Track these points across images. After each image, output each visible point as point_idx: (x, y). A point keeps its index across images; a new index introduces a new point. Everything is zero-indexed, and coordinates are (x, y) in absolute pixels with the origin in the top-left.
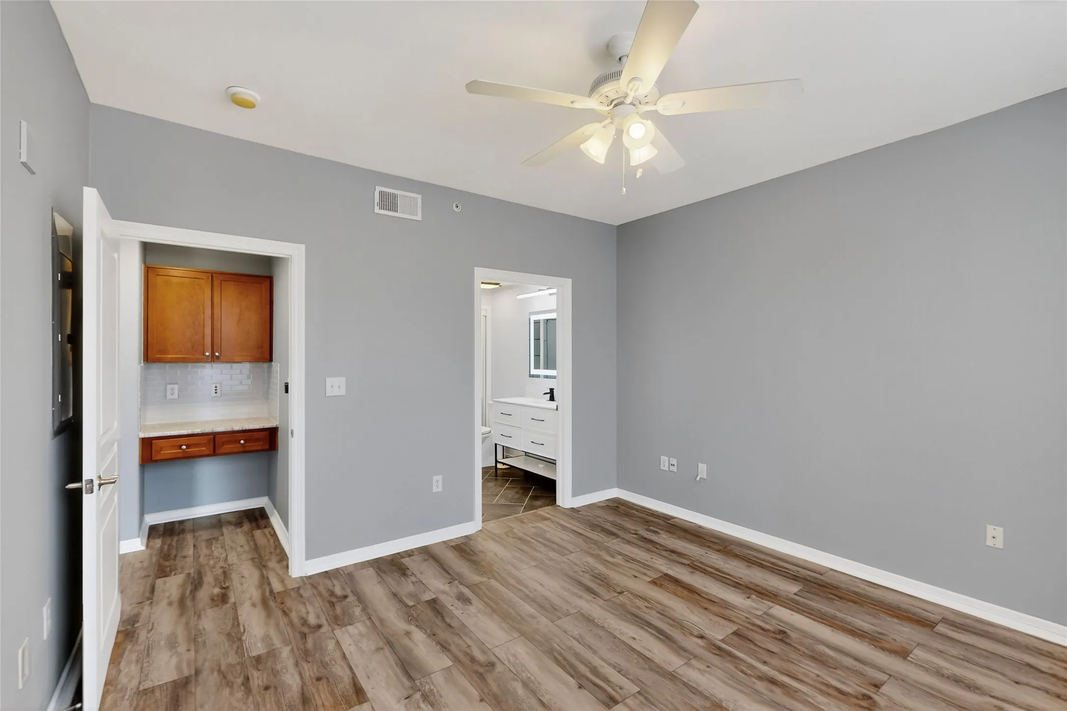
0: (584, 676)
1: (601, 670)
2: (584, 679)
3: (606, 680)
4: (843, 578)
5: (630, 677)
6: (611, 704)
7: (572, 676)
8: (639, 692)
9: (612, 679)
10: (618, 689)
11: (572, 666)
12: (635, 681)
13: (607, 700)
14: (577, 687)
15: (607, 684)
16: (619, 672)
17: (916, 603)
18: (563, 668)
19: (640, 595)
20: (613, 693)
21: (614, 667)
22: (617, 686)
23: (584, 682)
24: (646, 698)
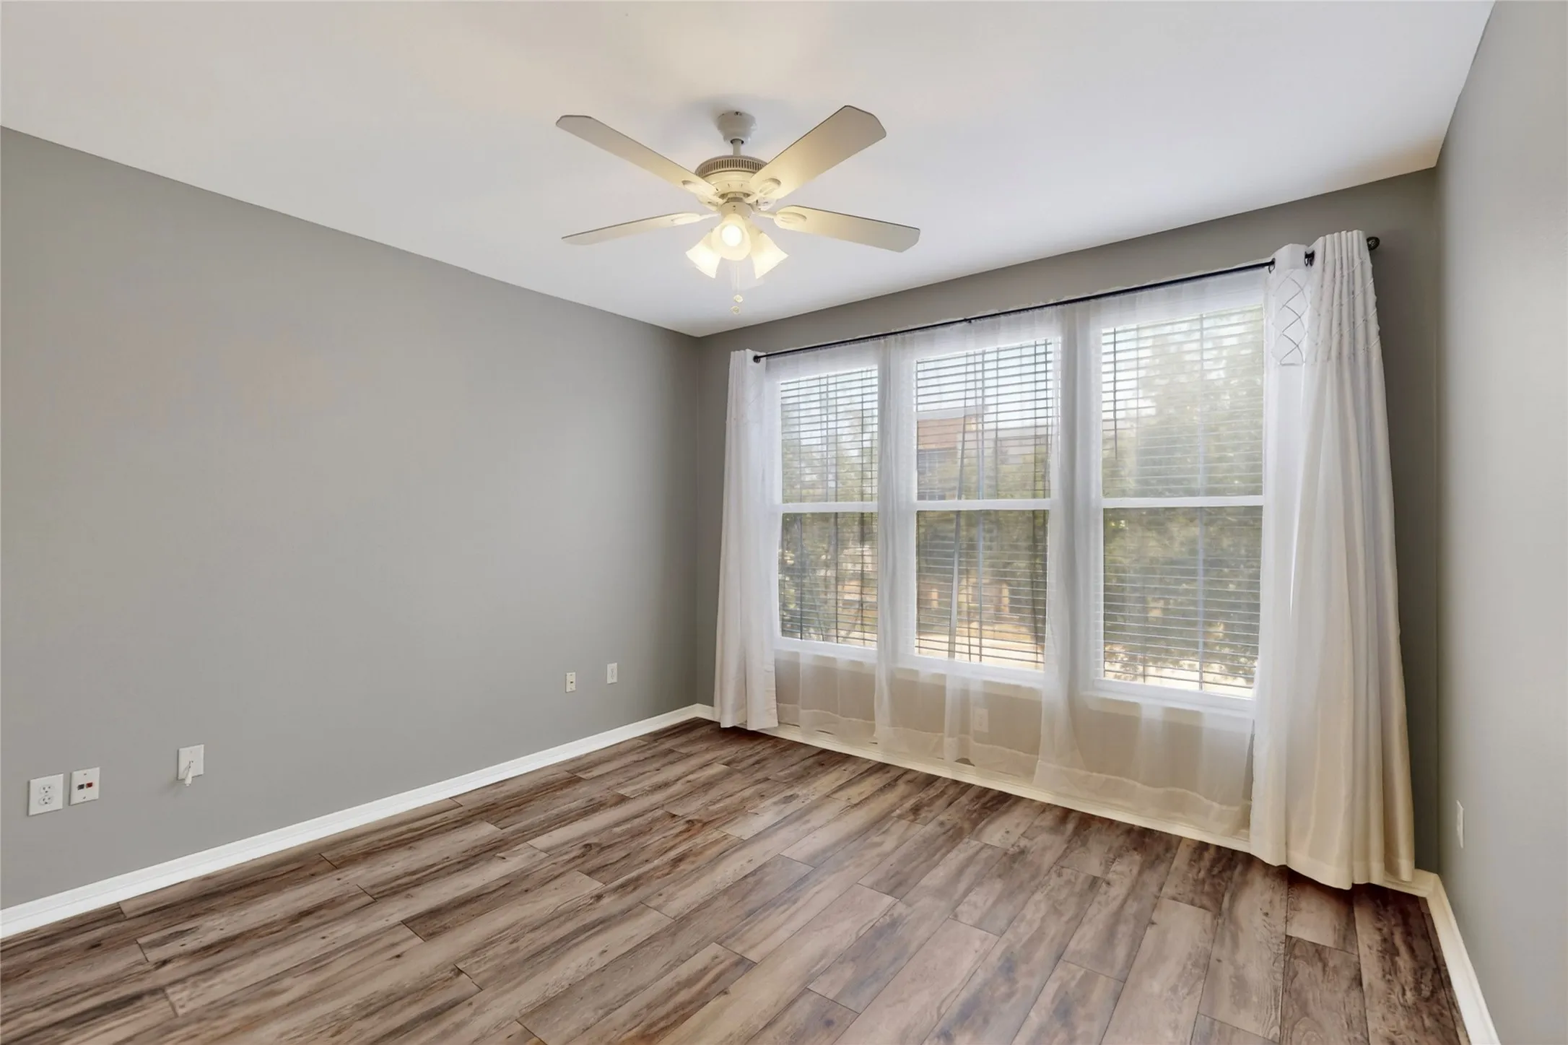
4: (473, 796)
17: (541, 774)
19: (475, 948)
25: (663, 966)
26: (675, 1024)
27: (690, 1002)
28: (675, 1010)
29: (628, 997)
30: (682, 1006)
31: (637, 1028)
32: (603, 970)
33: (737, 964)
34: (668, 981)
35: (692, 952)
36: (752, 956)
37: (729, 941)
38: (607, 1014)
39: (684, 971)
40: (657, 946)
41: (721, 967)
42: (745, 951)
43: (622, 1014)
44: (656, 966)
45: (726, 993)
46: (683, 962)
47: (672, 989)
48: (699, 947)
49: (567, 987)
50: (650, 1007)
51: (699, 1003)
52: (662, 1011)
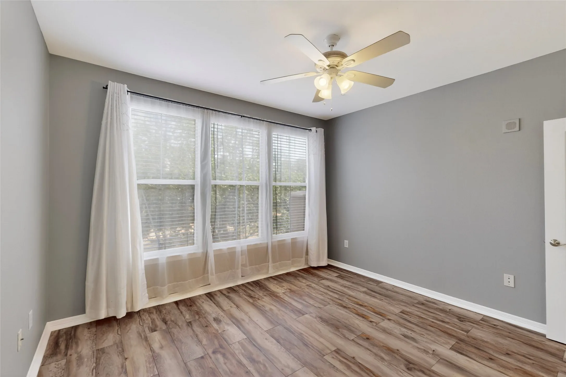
0: (354, 364)
1: (346, 368)
2: (353, 362)
3: (341, 361)
5: (328, 364)
6: (337, 350)
7: (360, 363)
8: (324, 356)
9: (338, 363)
10: (335, 357)
11: (362, 370)
12: (326, 361)
13: (339, 352)
14: (355, 358)
15: (341, 360)
16: (334, 366)
18: (367, 369)
20: (337, 355)
21: (337, 369)
22: (335, 359)
23: (353, 360)
24: (321, 353)
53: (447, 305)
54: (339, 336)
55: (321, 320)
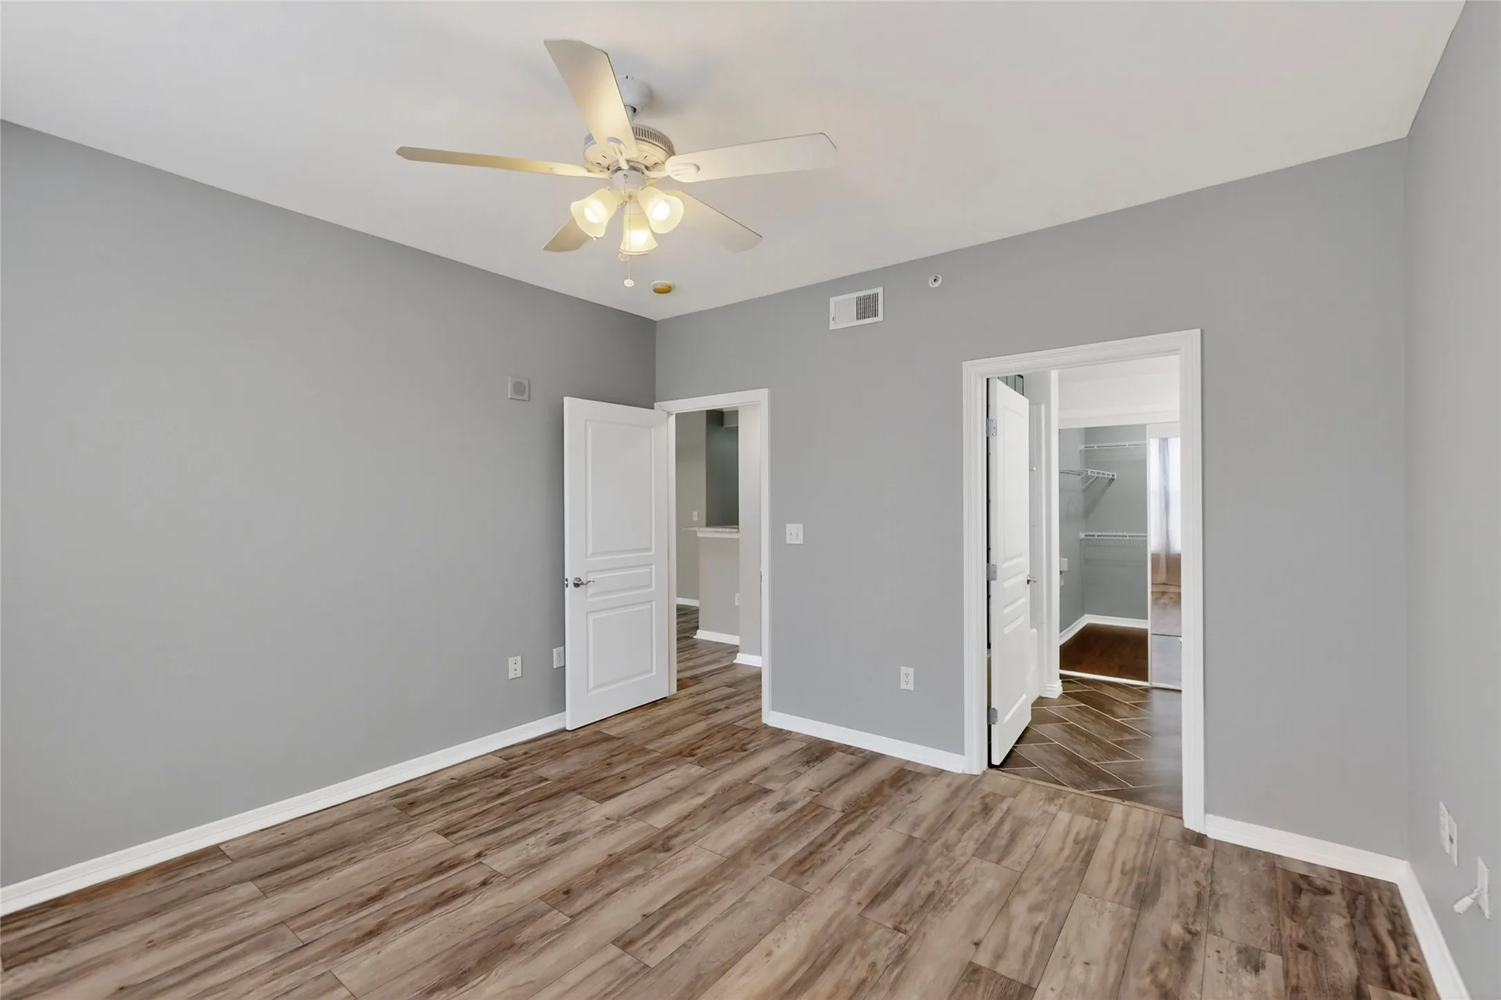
25: (703, 940)
26: (687, 892)
27: (674, 909)
28: (687, 903)
29: (730, 911)
30: (681, 906)
31: (714, 890)
32: (762, 935)
33: (631, 942)
34: (697, 926)
35: (676, 956)
36: (614, 951)
37: (636, 969)
38: (742, 899)
39: (683, 936)
40: (713, 962)
41: (647, 939)
42: (622, 956)
43: (729, 900)
44: (710, 940)
45: (644, 915)
46: (684, 945)
47: (692, 918)
48: (668, 963)
49: (787, 919)
50: (709, 905)
51: (668, 907)
52: (697, 902)
53: (431, 779)
54: (553, 941)
55: (455, 988)
